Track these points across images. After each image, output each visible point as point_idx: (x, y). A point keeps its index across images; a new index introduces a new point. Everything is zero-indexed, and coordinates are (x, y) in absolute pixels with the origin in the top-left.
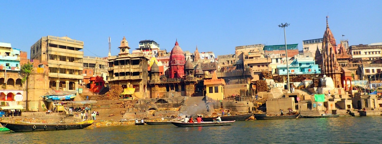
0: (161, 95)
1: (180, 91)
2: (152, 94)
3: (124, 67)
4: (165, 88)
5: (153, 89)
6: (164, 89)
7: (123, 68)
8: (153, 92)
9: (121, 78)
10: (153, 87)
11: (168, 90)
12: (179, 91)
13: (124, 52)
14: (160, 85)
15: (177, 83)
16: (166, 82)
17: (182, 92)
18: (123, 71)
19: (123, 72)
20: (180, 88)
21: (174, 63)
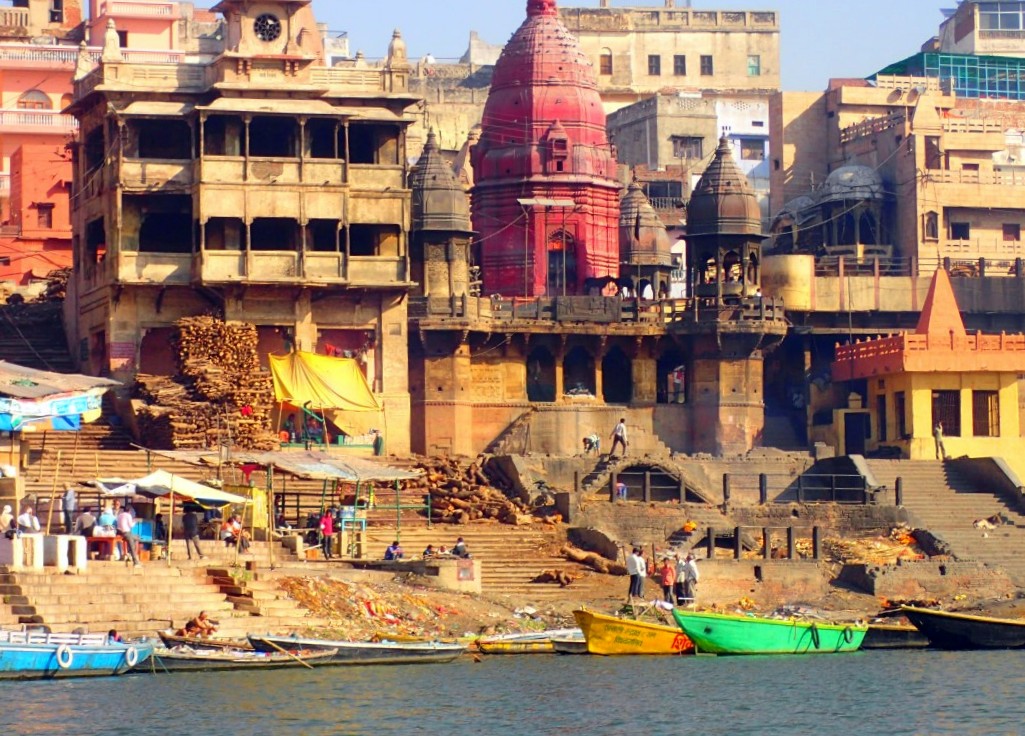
0: (487, 422)
1: (646, 406)
2: (430, 413)
3: (288, 171)
4: (520, 371)
5: (440, 374)
6: (509, 375)
7: (280, 179)
8: (431, 394)
9: (267, 266)
10: (433, 357)
11: (539, 391)
12: (635, 399)
13: (275, 49)
14: (487, 347)
15: (633, 338)
16: (543, 325)
17: (661, 408)
18: (284, 206)
19: (279, 214)
20: (645, 374)
21: (552, 165)
